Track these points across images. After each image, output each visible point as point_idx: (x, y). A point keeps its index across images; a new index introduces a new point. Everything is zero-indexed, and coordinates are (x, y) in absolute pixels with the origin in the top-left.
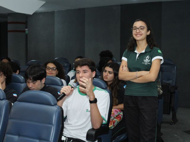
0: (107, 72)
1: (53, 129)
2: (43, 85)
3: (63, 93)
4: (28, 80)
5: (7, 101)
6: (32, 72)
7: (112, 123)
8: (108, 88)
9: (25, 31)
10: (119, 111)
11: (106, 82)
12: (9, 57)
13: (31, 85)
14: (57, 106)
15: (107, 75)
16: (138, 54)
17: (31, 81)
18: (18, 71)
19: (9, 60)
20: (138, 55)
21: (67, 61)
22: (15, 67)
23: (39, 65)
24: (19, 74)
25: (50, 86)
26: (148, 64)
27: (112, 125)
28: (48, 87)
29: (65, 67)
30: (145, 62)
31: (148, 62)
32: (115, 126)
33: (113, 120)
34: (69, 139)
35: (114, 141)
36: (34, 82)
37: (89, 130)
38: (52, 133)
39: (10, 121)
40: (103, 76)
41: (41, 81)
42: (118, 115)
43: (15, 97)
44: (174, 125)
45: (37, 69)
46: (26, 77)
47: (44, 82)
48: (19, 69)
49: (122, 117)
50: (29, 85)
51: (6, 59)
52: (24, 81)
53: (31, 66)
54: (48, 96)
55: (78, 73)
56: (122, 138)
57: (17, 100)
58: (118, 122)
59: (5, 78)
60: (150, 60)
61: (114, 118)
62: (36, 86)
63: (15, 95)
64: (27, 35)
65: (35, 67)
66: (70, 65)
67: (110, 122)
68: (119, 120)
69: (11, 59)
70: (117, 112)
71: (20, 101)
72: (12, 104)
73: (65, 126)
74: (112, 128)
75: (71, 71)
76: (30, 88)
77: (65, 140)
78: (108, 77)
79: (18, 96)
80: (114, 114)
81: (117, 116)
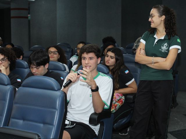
0: (109, 57)
1: (57, 114)
2: (47, 71)
3: (70, 80)
4: (31, 66)
5: (11, 86)
6: (35, 57)
7: (114, 107)
8: (110, 73)
9: (27, 17)
10: (121, 95)
11: (108, 67)
12: (12, 42)
13: (34, 70)
14: (60, 91)
15: (109, 59)
16: (157, 39)
17: (35, 66)
18: (21, 57)
19: (13, 45)
20: (156, 41)
21: (69, 46)
22: (19, 52)
23: (43, 50)
24: (22, 59)
25: (53, 71)
26: (165, 52)
27: (114, 108)
28: (51, 72)
29: (68, 52)
30: (162, 49)
31: (165, 50)
32: (117, 109)
33: (115, 103)
34: (72, 123)
35: (116, 124)
36: (37, 68)
37: (92, 114)
38: (56, 117)
39: (15, 106)
40: (105, 61)
41: (44, 66)
42: (120, 99)
43: (19, 82)
44: (174, 108)
45: (40, 55)
46: (30, 63)
47: (47, 68)
48: (23, 54)
49: (124, 101)
50: (33, 70)
51: (10, 44)
52: (28, 66)
53: (35, 52)
54: (51, 81)
55: (84, 59)
56: (124, 121)
57: (22, 85)
58: (119, 106)
59: (10, 63)
60: (167, 48)
61: (116, 102)
62: (39, 71)
63: (19, 80)
64: (29, 21)
65: (38, 52)
66: (72, 50)
67: (112, 106)
68: (121, 104)
69: (14, 44)
70: (119, 96)
71: (24, 86)
72: (17, 89)
73: (68, 110)
74: (114, 112)
75: (74, 56)
76: (34, 73)
77: (68, 123)
78: (109, 62)
79: (22, 81)
80: (116, 98)
81: (118, 100)
